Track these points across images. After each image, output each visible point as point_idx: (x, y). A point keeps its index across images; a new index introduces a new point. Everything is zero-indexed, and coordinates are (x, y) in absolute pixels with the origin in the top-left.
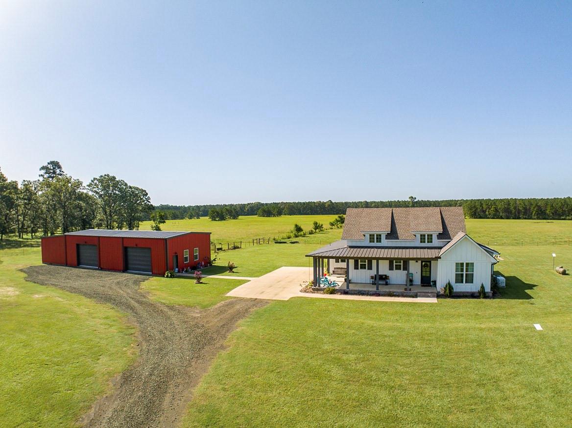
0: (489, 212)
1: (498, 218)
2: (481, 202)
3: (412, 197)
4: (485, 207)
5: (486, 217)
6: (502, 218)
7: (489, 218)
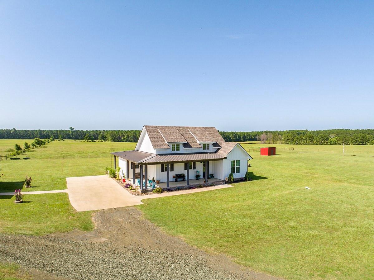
0: (123, 138)
1: (129, 142)
2: (118, 132)
3: (72, 128)
4: (121, 135)
5: (122, 141)
6: (131, 142)
7: (123, 142)
